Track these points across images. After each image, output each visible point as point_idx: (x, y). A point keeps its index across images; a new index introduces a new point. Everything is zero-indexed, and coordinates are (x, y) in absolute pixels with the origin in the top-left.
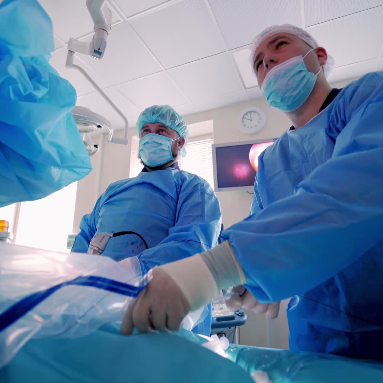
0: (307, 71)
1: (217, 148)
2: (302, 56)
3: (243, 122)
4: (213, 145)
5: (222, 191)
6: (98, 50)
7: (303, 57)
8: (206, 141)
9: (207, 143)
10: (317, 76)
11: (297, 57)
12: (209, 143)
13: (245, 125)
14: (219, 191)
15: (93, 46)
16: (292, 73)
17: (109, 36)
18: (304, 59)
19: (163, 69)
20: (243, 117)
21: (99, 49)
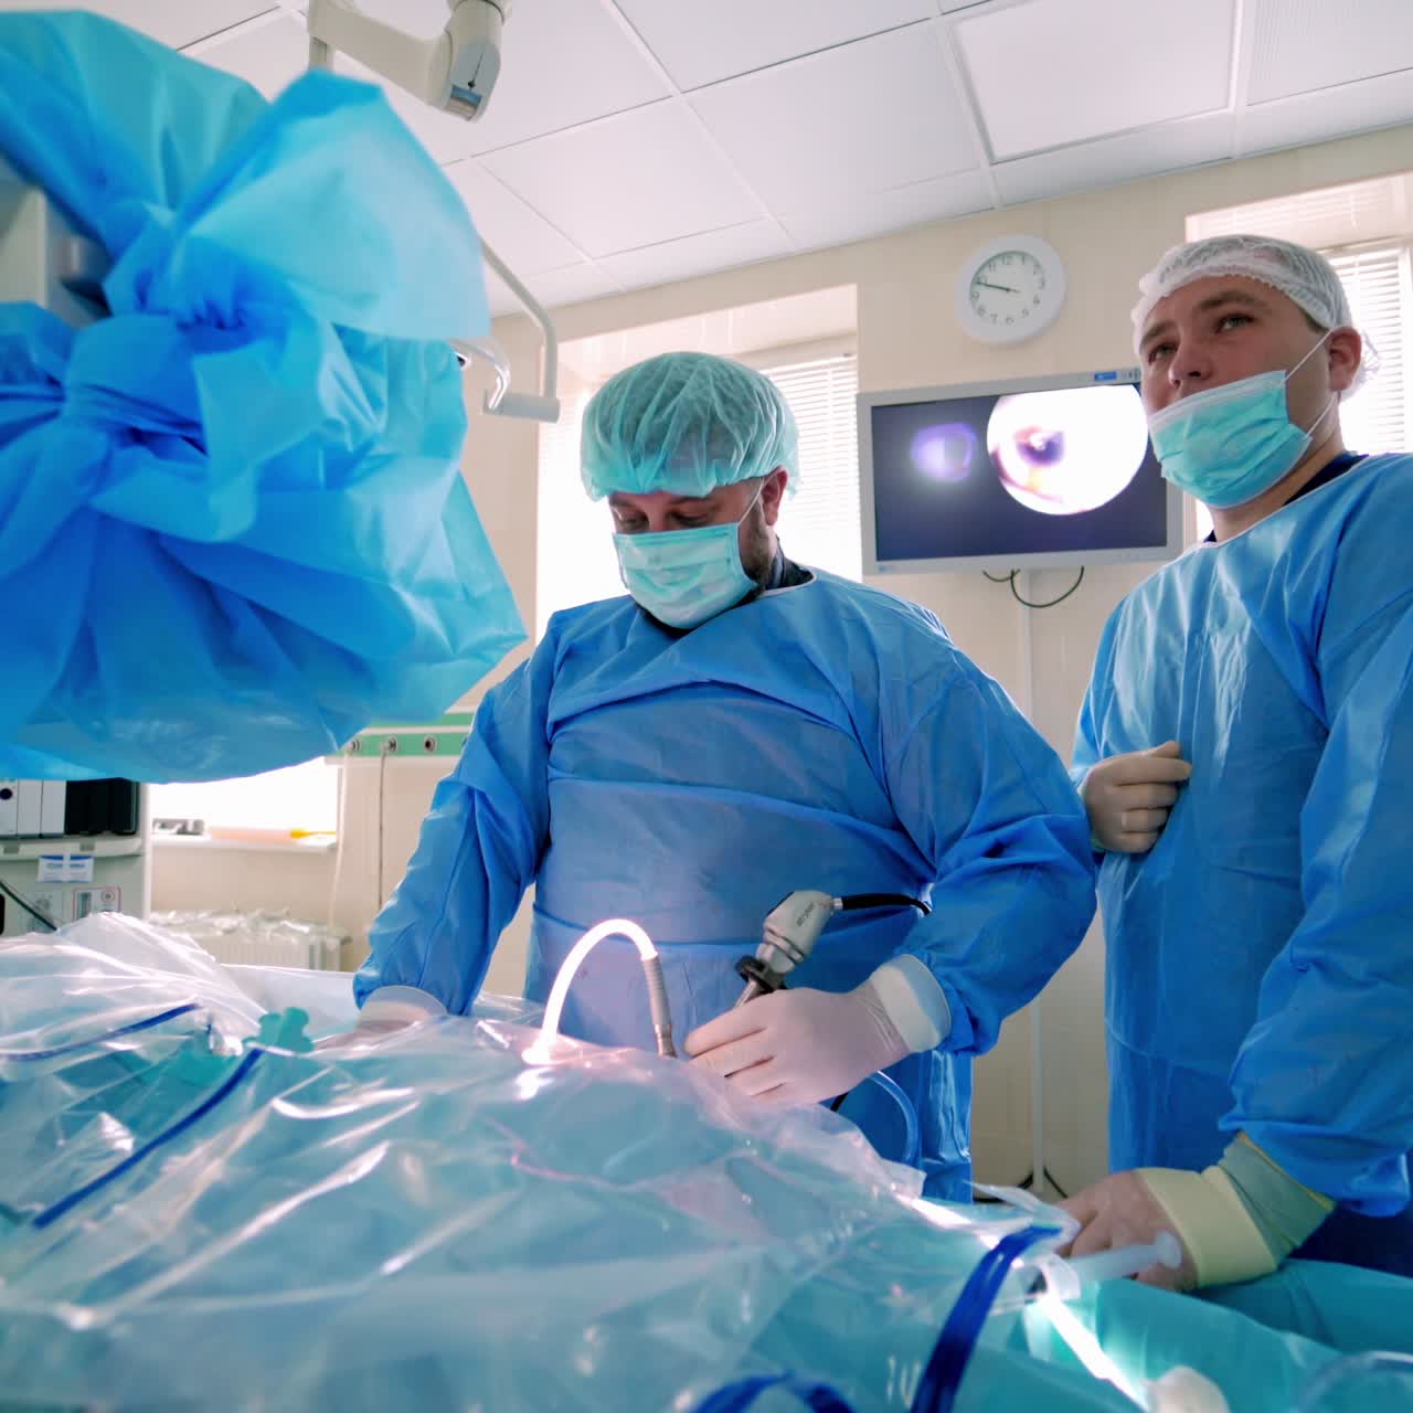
0: (1287, 421)
1: (875, 409)
2: (1283, 372)
3: (974, 296)
4: (860, 398)
5: (894, 571)
6: (468, 87)
7: (1286, 374)
8: (826, 367)
9: (825, 374)
10: (1311, 435)
11: (1270, 374)
12: (835, 372)
13: (981, 311)
14: (882, 570)
15: (449, 72)
16: (1243, 421)
17: (507, 22)
18: (1287, 382)
19: (672, 89)
20: (977, 281)
21: (471, 84)
